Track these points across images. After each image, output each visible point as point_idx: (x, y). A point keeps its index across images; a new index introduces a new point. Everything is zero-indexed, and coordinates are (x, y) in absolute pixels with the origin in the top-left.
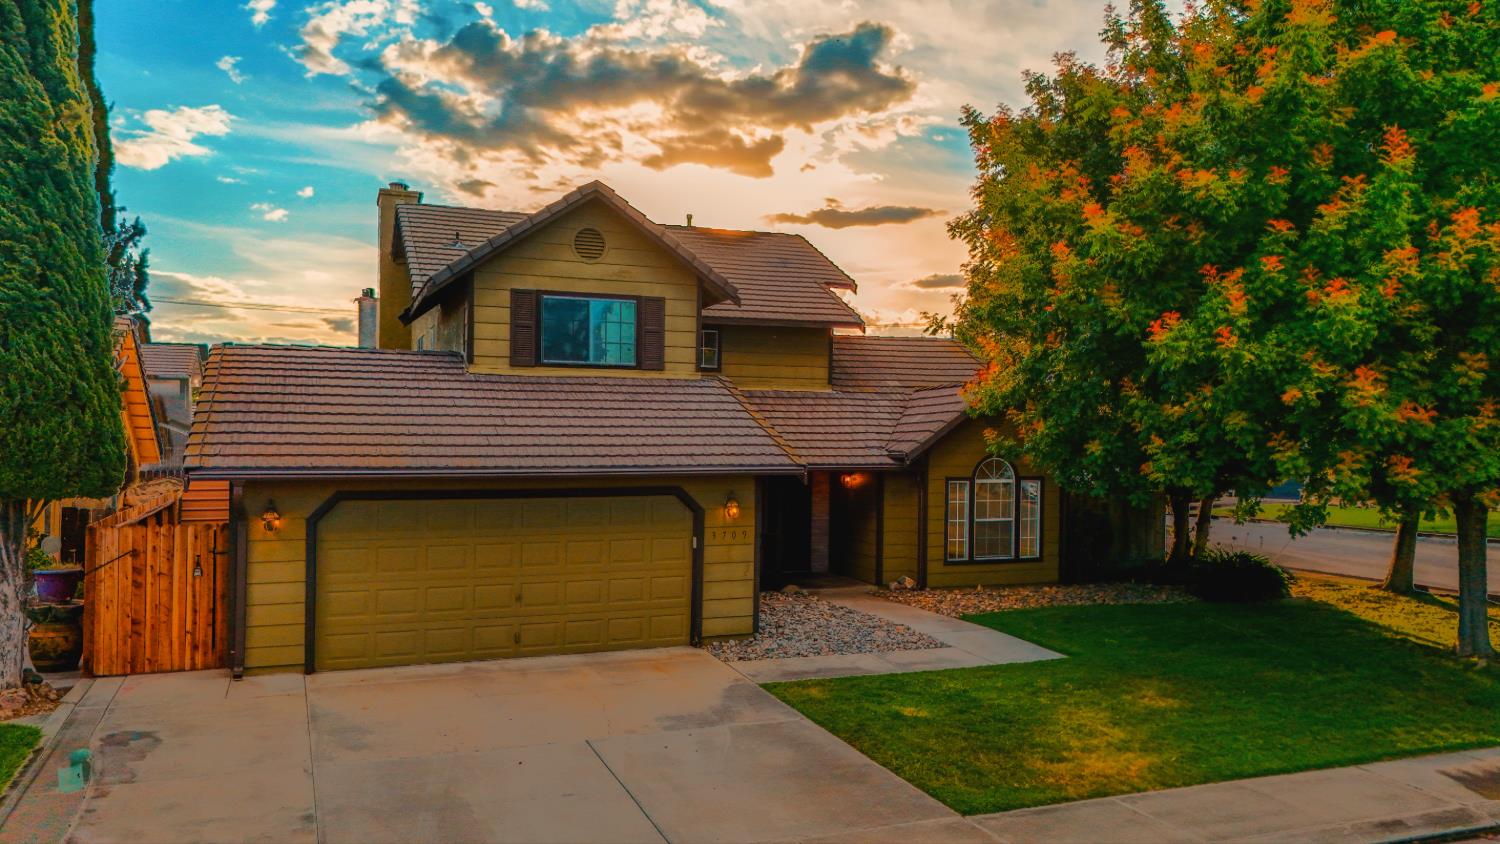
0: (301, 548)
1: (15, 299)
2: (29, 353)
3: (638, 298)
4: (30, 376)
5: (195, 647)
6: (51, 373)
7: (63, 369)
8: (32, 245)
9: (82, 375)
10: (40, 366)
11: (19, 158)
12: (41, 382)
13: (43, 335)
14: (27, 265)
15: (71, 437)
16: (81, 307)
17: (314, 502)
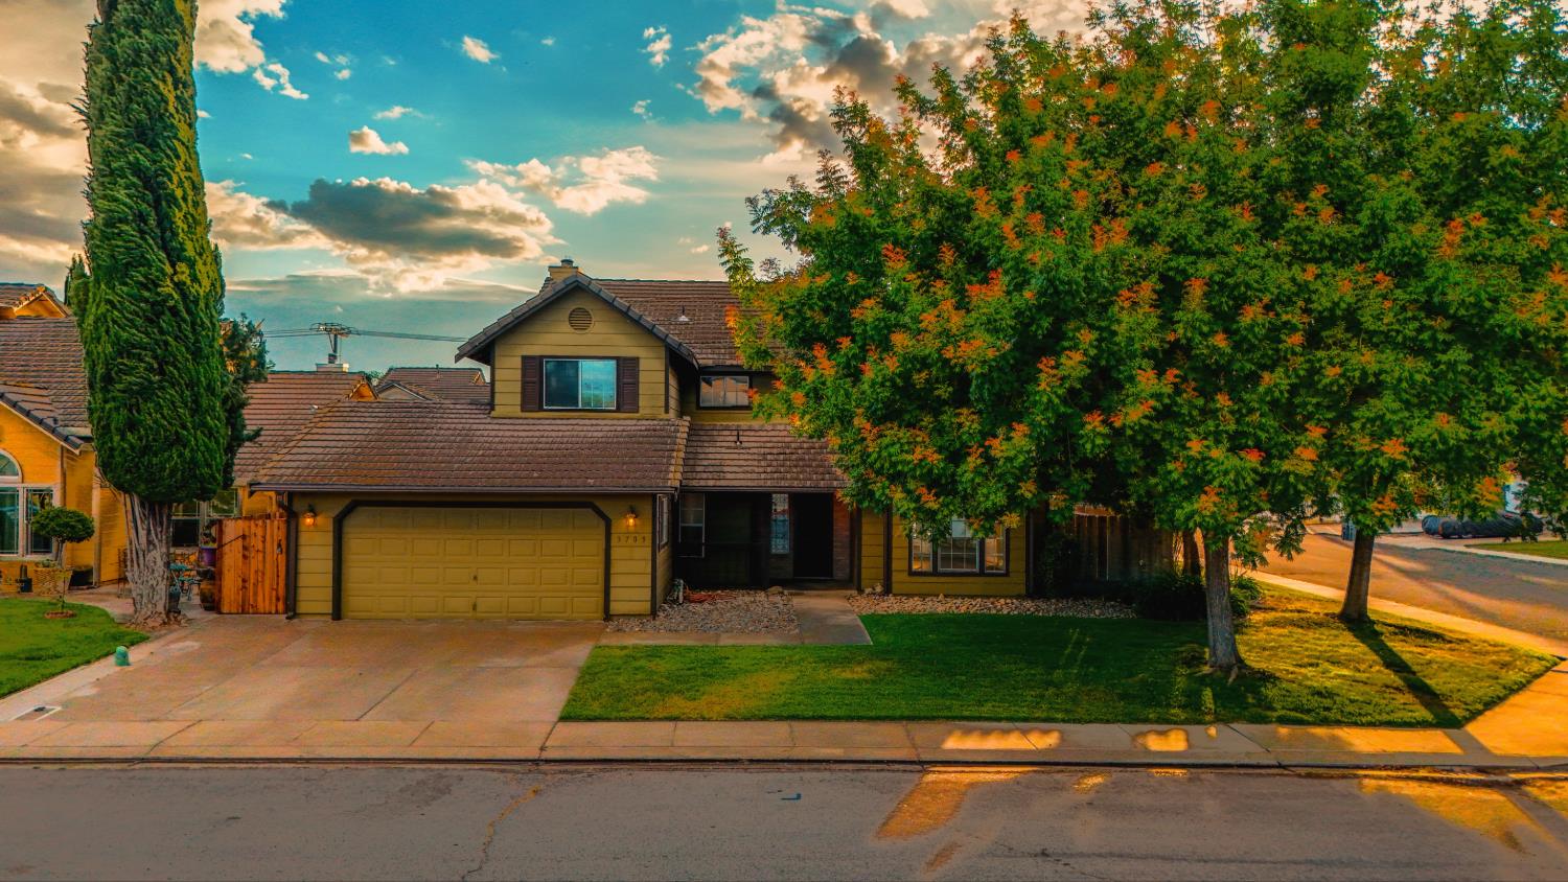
0: (329, 538)
1: (142, 384)
2: (150, 414)
3: (617, 359)
4: (151, 428)
5: (278, 599)
6: (163, 426)
7: (170, 423)
8: (154, 351)
9: (184, 427)
10: (156, 422)
11: (146, 301)
12: (158, 433)
13: (159, 403)
14: (149, 363)
15: (176, 463)
16: (187, 386)
17: (337, 508)
